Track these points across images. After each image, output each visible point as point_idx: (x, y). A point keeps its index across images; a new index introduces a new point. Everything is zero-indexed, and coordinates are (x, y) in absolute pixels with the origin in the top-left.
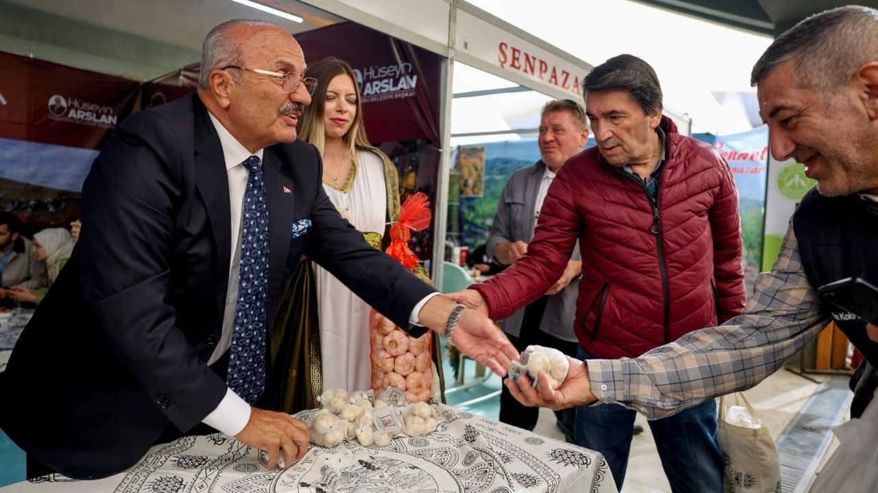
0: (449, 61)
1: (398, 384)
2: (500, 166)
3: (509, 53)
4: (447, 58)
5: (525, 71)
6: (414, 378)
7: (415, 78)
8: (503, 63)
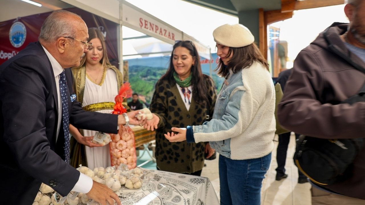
0: (120, 26)
1: (124, 162)
2: (135, 69)
3: (143, 22)
4: (119, 24)
5: (150, 29)
6: (130, 158)
7: (105, 33)
8: (141, 26)
